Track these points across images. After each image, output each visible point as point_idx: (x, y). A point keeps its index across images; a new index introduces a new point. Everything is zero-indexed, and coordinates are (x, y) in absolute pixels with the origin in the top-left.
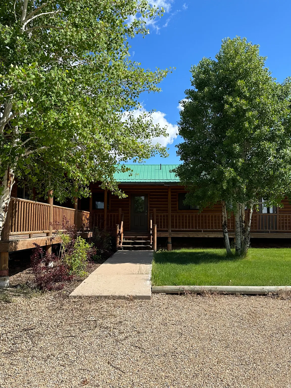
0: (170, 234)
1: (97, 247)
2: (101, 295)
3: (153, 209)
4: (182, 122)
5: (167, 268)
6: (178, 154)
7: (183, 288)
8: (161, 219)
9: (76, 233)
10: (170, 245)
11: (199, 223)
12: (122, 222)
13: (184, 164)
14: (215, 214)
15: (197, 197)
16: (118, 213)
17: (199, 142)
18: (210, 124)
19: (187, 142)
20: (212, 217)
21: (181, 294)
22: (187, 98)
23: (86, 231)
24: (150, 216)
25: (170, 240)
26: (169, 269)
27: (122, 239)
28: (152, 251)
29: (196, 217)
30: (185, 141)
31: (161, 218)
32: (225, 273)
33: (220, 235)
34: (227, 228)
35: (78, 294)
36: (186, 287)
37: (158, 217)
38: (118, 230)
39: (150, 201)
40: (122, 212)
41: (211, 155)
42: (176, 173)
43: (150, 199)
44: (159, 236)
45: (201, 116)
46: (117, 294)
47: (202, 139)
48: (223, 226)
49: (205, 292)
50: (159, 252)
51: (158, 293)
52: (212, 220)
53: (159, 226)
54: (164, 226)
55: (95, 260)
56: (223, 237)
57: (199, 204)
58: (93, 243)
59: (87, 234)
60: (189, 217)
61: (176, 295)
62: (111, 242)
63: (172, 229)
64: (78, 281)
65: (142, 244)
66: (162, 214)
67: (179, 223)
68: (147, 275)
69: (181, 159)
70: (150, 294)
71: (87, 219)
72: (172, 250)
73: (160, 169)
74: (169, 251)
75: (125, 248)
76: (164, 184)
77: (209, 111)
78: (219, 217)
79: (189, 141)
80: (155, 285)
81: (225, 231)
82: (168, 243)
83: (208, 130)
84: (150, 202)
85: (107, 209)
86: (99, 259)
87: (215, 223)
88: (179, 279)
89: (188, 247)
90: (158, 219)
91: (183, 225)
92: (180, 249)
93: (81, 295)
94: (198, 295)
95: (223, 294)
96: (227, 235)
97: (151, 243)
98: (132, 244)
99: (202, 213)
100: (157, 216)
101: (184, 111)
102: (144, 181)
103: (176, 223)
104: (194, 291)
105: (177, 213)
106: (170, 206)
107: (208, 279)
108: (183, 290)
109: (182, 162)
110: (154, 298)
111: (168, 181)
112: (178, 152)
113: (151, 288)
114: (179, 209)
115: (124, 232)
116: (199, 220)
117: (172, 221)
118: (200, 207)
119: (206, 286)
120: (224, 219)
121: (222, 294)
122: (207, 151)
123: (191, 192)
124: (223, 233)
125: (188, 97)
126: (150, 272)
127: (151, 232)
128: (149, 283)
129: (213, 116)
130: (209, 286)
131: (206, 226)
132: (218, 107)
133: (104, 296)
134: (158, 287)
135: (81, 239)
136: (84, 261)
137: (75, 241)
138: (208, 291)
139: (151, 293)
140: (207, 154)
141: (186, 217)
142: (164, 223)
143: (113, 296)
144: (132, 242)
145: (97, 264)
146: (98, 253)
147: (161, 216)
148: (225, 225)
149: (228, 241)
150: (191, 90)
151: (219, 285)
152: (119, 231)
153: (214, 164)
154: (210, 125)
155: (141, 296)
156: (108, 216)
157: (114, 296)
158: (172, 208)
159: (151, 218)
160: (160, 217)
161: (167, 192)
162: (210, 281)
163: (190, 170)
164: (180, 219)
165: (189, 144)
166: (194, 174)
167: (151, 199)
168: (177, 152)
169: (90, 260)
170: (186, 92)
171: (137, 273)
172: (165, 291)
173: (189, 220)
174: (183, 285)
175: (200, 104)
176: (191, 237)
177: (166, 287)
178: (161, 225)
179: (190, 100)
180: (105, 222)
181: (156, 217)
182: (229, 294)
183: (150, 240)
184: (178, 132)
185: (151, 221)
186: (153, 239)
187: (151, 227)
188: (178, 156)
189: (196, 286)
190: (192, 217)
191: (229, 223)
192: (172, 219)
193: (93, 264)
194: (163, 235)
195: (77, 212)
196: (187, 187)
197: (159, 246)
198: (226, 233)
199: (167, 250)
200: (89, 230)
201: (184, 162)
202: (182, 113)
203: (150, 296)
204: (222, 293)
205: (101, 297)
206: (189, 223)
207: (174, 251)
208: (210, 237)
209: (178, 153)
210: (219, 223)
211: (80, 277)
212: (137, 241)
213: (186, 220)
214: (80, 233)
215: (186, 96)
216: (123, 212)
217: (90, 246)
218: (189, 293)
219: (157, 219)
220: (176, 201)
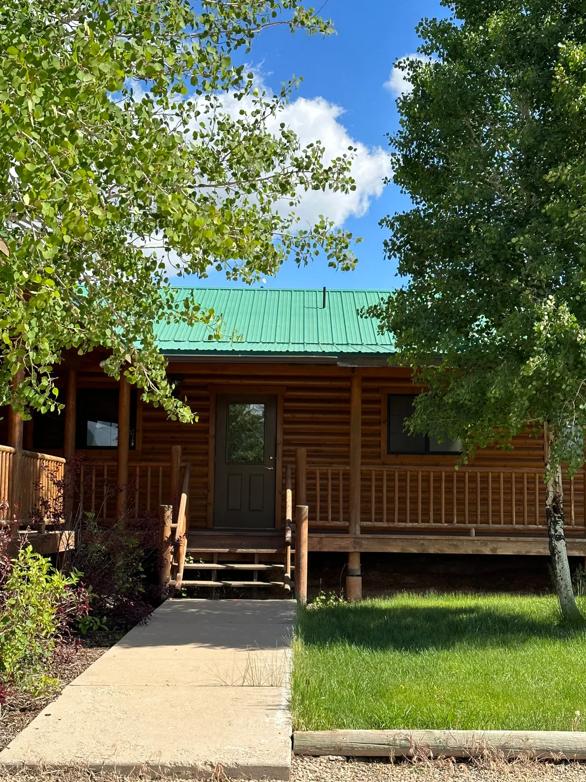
0: (357, 543)
1: (91, 587)
2: (107, 762)
3: (295, 451)
4: (405, 138)
5: (347, 665)
6: (390, 251)
7: (407, 739)
8: (324, 488)
9: (17, 534)
10: (356, 583)
11: (461, 502)
12: (184, 497)
13: (410, 286)
14: (517, 470)
15: (458, 406)
16: (169, 464)
17: (464, 210)
18: (504, 145)
19: (424, 211)
20: (508, 480)
21: (399, 760)
22: (426, 51)
23: (49, 528)
24: (284, 477)
25: (355, 565)
26: (353, 667)
27: (183, 558)
28: (291, 604)
29: (449, 479)
30: (415, 207)
31: (324, 482)
32: (557, 684)
33: (536, 548)
34: (561, 522)
35: (23, 759)
36: (419, 736)
37: (315, 478)
38: (169, 524)
39: (286, 422)
40: (183, 461)
41: (508, 256)
42: (383, 319)
43: (285, 415)
44: (317, 549)
45: (473, 117)
46: (167, 759)
47: (476, 199)
48: (548, 514)
49: (486, 752)
50: (317, 605)
51: (315, 756)
52: (508, 491)
53: (315, 512)
54: (335, 511)
55: (84, 632)
56: (548, 553)
57: (463, 434)
58: (80, 570)
59: (55, 540)
60: (426, 479)
61: (382, 765)
62: (142, 570)
63: (365, 524)
64: (23, 710)
65: (256, 575)
66: (330, 470)
67: (391, 500)
68: (275, 691)
69: (402, 271)
70: (285, 758)
71: (57, 484)
72: (364, 597)
73: (320, 305)
74: (352, 605)
75: (192, 592)
76: (339, 360)
77: (505, 99)
78: (531, 481)
79: (430, 207)
80: (304, 727)
81: (556, 531)
82: (348, 573)
83: (498, 169)
84: (285, 426)
85: (131, 448)
86: (100, 629)
87: (520, 502)
88: (390, 706)
89: (420, 588)
90: (315, 485)
91: (402, 511)
92: (390, 595)
93: (34, 760)
94: (461, 762)
95: (551, 761)
96: (561, 545)
97: (288, 575)
98: (221, 575)
99: (473, 466)
100: (311, 476)
101: (412, 96)
102: (266, 348)
103: (379, 501)
104: (445, 749)
105: (384, 464)
106: (356, 439)
107: (496, 704)
108: (408, 744)
109: (406, 282)
110: (301, 774)
111: (350, 349)
112: (390, 243)
113: (292, 738)
114: (389, 453)
115: (187, 535)
116: (461, 491)
117: (365, 494)
118: (465, 446)
119: (488, 732)
120: (551, 489)
121: (546, 760)
122: (495, 244)
123: (437, 389)
124: (548, 539)
125: (428, 48)
126: (287, 677)
127: (289, 535)
128: (282, 720)
129: (518, 117)
130: (501, 732)
131: (485, 513)
132: (536, 84)
133: (118, 767)
134: (317, 732)
135: (34, 558)
136: (45, 637)
137: (14, 563)
138: (497, 747)
139: (290, 757)
140: (496, 252)
141: (414, 480)
142: (335, 500)
143: (152, 767)
144: (218, 571)
145: (91, 647)
146: (97, 608)
147: (324, 477)
148: (556, 509)
149: (563, 568)
150: (438, 23)
151: (535, 727)
152: (174, 531)
153: (518, 292)
154: (506, 149)
155: (255, 767)
156: (131, 474)
157: (155, 767)
158: (363, 446)
159: (289, 481)
160: (321, 479)
161: (348, 390)
162: (503, 712)
163: (433, 311)
164: (394, 487)
165: (430, 216)
166: (446, 326)
167: (289, 415)
168: (386, 244)
169: (65, 634)
170: (421, 29)
171: (240, 682)
172: (341, 750)
173: (426, 491)
174: (406, 726)
175: (470, 74)
176: (432, 551)
177: (345, 735)
178: (324, 510)
179: (435, 59)
180: (123, 497)
181: (308, 478)
182: (572, 760)
183: (286, 564)
184: (391, 175)
185: (289, 493)
186: (296, 559)
187: (289, 516)
188: (389, 258)
189: (452, 731)
190: (438, 480)
191: (567, 503)
192: (366, 489)
193: (77, 650)
194: (333, 544)
195: (19, 457)
196: (420, 372)
197: (317, 587)
198: (559, 538)
199: (345, 598)
200: (62, 524)
201: (412, 283)
202: (406, 105)
203: (287, 768)
204: (546, 758)
205: (110, 768)
206: (426, 502)
207: (368, 603)
208: (500, 552)
209: (392, 248)
210: (532, 503)
211: (32, 697)
212: (236, 566)
213: (414, 490)
214: (31, 537)
215: (422, 42)
216: (186, 461)
217: (67, 583)
218: (429, 758)
219: (311, 488)
220: (379, 423)
